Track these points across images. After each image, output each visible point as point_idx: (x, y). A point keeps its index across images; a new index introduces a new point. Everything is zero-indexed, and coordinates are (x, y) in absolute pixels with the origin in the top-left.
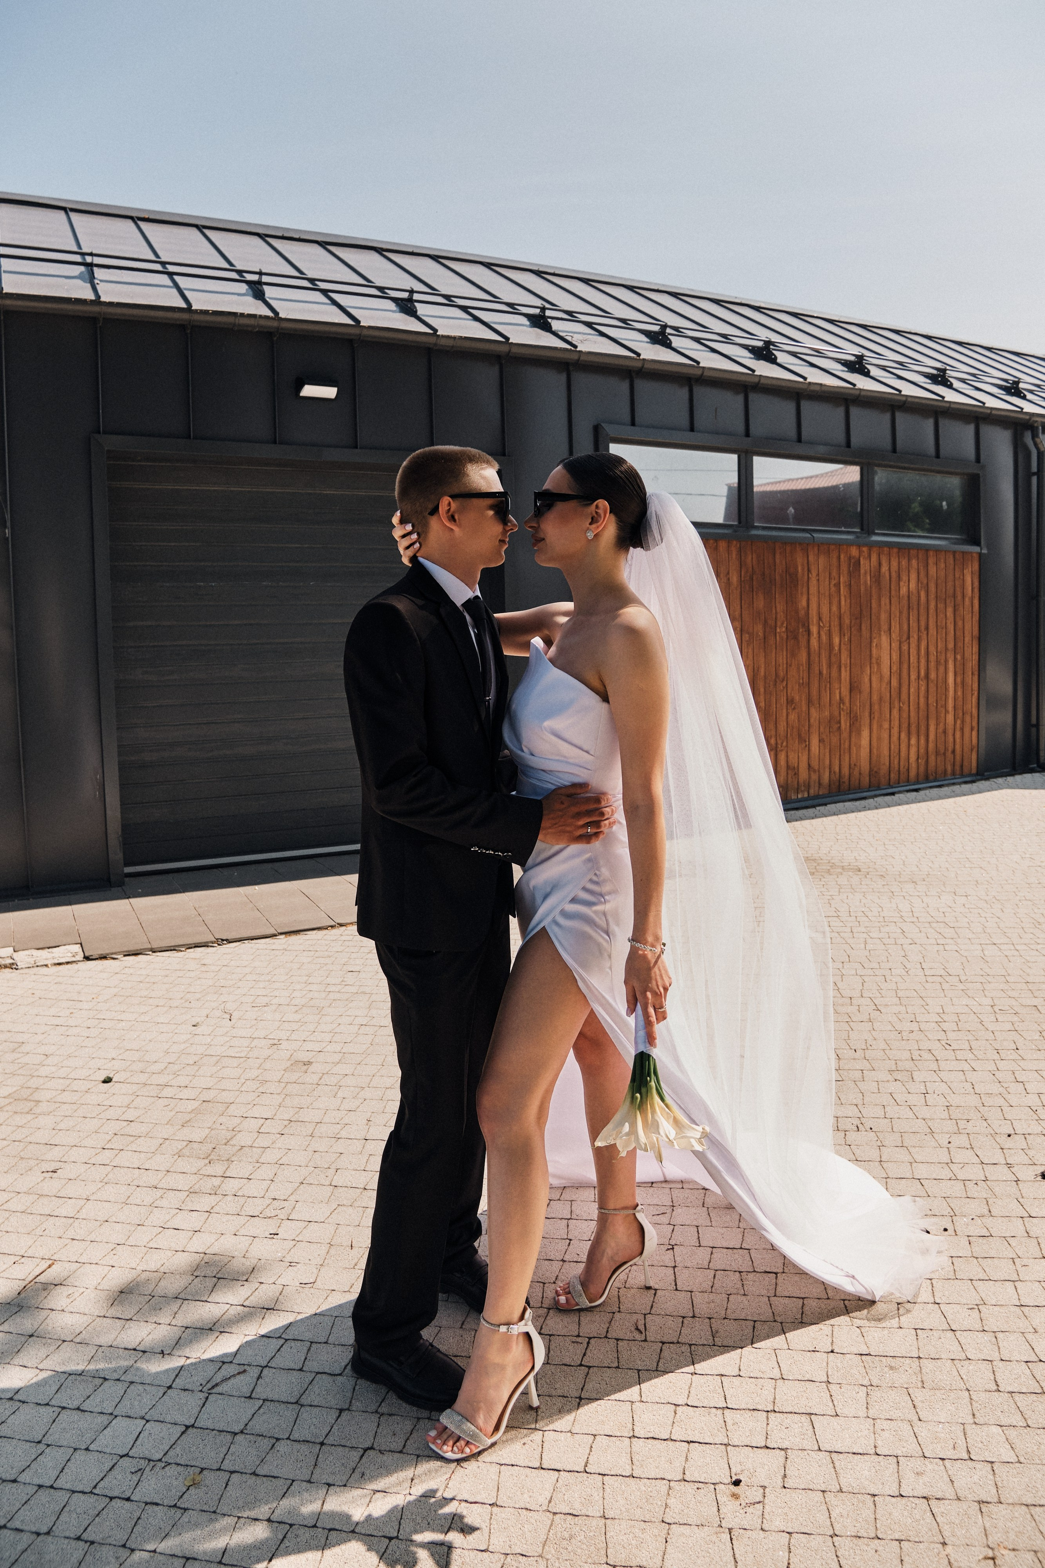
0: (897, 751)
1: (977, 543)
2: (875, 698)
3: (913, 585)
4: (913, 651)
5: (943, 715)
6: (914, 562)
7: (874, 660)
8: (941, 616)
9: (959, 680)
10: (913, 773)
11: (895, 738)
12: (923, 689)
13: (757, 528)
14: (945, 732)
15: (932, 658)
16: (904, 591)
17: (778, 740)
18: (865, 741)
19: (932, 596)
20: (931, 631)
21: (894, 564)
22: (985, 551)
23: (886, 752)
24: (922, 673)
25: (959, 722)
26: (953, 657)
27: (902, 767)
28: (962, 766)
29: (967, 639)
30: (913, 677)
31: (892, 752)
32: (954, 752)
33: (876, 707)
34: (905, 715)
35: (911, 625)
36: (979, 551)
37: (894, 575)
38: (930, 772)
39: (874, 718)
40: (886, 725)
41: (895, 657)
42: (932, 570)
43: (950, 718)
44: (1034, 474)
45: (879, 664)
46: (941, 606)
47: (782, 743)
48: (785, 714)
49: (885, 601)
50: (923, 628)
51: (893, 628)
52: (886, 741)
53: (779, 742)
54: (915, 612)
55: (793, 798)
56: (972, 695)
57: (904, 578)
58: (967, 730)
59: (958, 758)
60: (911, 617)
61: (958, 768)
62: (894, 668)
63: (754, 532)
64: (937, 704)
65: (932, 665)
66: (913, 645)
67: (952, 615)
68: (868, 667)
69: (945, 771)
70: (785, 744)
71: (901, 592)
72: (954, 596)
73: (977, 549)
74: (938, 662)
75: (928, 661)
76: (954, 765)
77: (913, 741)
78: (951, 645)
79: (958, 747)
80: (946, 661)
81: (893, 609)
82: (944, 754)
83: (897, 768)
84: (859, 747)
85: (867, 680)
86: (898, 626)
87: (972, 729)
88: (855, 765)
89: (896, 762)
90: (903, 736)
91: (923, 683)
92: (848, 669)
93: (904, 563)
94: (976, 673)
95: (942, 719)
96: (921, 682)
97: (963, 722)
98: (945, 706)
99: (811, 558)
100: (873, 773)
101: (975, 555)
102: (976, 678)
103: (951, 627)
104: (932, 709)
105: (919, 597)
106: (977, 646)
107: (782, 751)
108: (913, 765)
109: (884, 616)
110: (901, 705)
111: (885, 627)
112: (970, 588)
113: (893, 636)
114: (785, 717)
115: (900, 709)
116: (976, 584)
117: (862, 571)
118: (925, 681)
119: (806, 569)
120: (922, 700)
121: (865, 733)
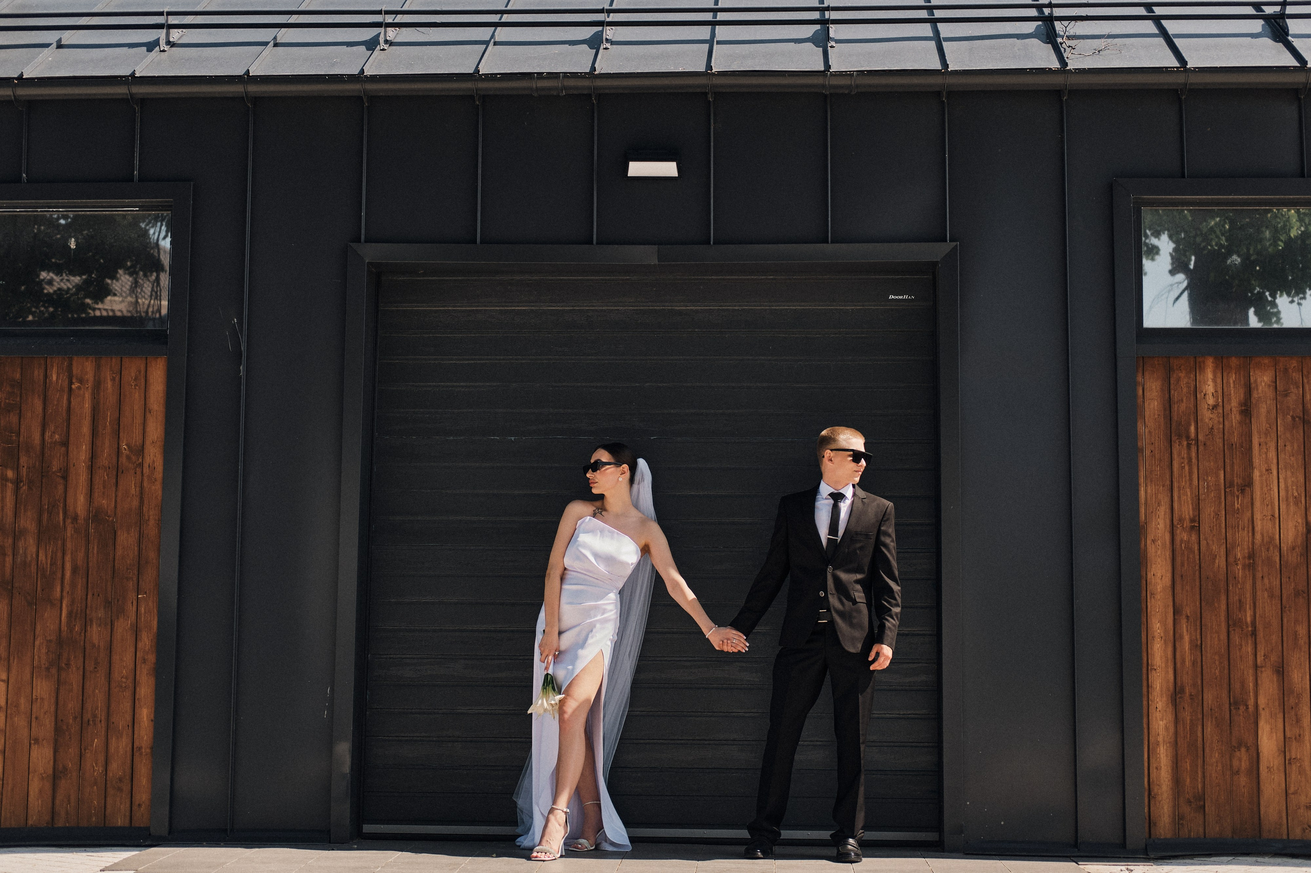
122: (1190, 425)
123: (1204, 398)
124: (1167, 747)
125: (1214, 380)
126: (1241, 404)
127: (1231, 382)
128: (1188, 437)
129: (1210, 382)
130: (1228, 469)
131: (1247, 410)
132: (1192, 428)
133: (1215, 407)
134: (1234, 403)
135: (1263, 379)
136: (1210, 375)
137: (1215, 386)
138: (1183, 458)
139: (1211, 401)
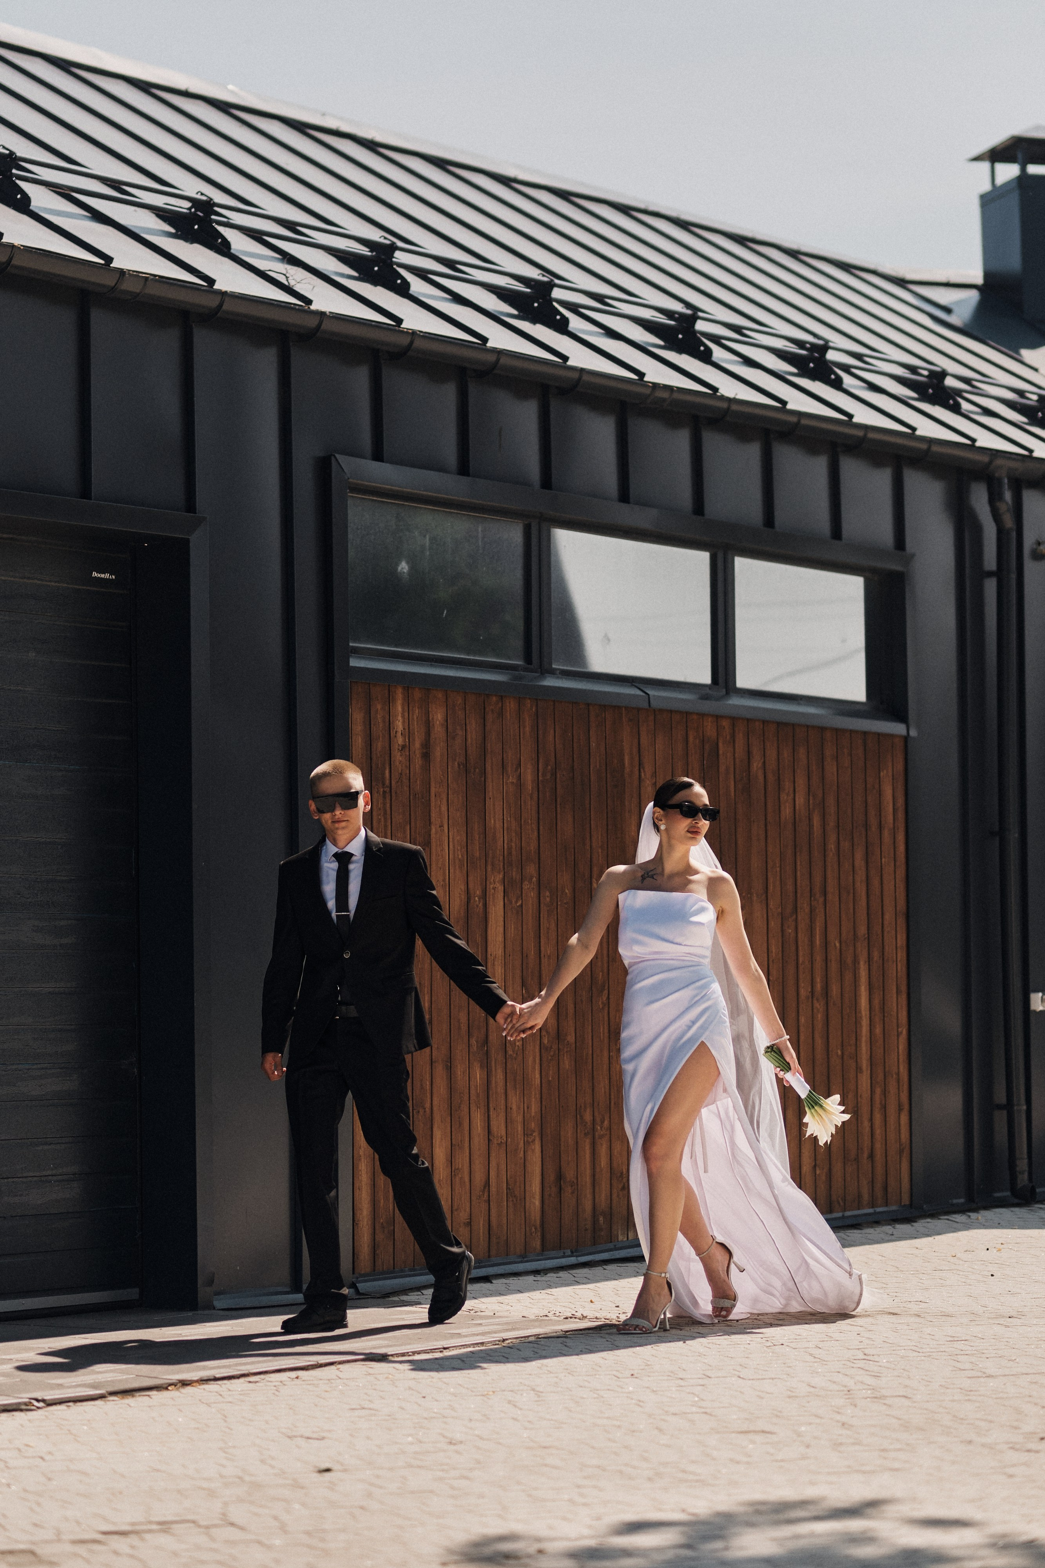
1: (900, 715)
3: (800, 800)
4: (803, 938)
6: (802, 752)
8: (847, 866)
9: (876, 1002)
13: (552, 672)
14: (856, 1112)
15: (834, 955)
16: (787, 812)
17: (596, 1114)
19: (831, 823)
20: (830, 897)
21: (772, 754)
22: (913, 733)
24: (819, 986)
25: (878, 1091)
26: (865, 954)
28: (885, 1188)
29: (888, 916)
30: (803, 993)
32: (871, 1156)
35: (798, 884)
36: (905, 733)
37: (771, 777)
38: (834, 1197)
42: (831, 770)
43: (864, 1080)
44: (990, 574)
46: (846, 845)
47: (602, 1122)
48: (606, 1060)
49: (758, 829)
50: (817, 889)
51: (771, 888)
53: (598, 1120)
54: (805, 855)
55: (620, 1238)
56: (899, 1035)
57: (787, 785)
58: (892, 1109)
59: (880, 1167)
60: (799, 867)
61: (879, 1191)
63: (550, 682)
64: (843, 1051)
65: (834, 966)
66: (803, 926)
67: (863, 863)
69: (860, 1196)
70: (606, 1123)
71: (783, 813)
72: (866, 826)
73: (899, 729)
74: (842, 962)
76: (872, 1182)
78: (862, 930)
79: (878, 1146)
80: (856, 961)
81: (770, 849)
82: (857, 1159)
86: (778, 883)
87: (900, 1111)
91: (819, 1006)
93: (786, 754)
94: (904, 988)
95: (852, 1085)
96: (816, 1005)
97: (885, 1093)
98: (856, 1057)
99: (644, 740)
101: (897, 740)
102: (904, 998)
103: (861, 890)
104: (835, 1061)
105: (811, 826)
106: (904, 931)
107: (601, 1137)
112: (891, 810)
114: (606, 1067)
116: (901, 801)
117: (722, 768)
119: (636, 763)
120: (819, 1042)
122: (385, 769)
123: (396, 736)
124: (367, 1162)
125: (403, 717)
126: (422, 745)
127: (415, 718)
128: (384, 784)
129: (400, 718)
130: (413, 824)
131: (426, 756)
132: (387, 772)
133: (404, 747)
134: (417, 745)
135: (438, 716)
136: (400, 709)
137: (404, 722)
138: (380, 809)
139: (400, 740)
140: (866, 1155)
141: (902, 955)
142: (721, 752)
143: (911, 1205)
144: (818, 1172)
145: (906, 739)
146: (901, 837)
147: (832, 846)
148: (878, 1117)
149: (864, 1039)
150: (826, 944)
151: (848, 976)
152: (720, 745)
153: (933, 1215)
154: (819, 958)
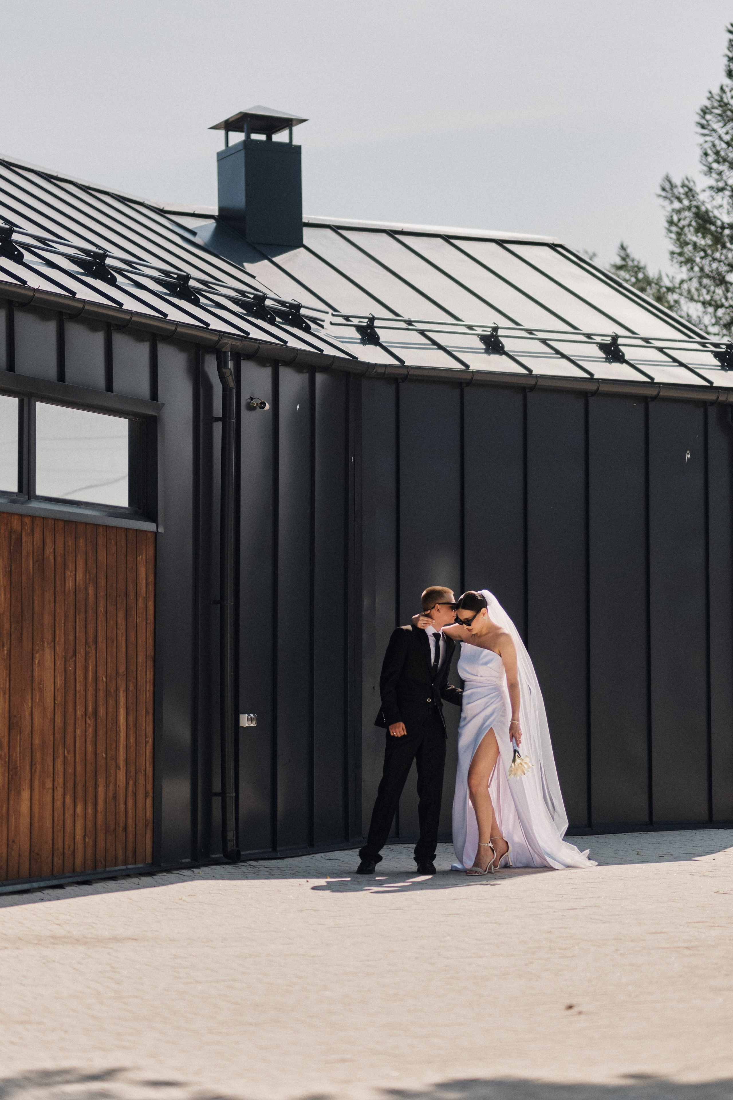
0: (61, 823)
1: (152, 517)
2: (37, 741)
3: (80, 576)
4: (80, 673)
5: (112, 771)
6: (81, 542)
7: (36, 685)
8: (112, 623)
9: (131, 719)
10: (79, 861)
11: (59, 804)
12: (91, 730)
14: (115, 798)
15: (101, 686)
16: (70, 584)
18: (25, 807)
19: (102, 594)
20: (99, 645)
21: (60, 543)
22: (161, 530)
23: (48, 824)
24: (90, 708)
25: (131, 783)
26: (124, 686)
27: (66, 846)
28: (135, 852)
29: (141, 659)
30: (79, 713)
31: (55, 825)
32: (125, 829)
33: (38, 755)
34: (70, 770)
35: (77, 635)
36: (155, 530)
37: (59, 559)
39: (35, 771)
40: (49, 784)
41: (59, 681)
42: (102, 555)
43: (121, 776)
44: (217, 419)
45: (41, 691)
46: (112, 609)
49: (49, 596)
50: (91, 640)
51: (57, 639)
52: (49, 807)
54: (83, 616)
56: (146, 743)
57: (71, 565)
58: (141, 795)
59: (131, 837)
60: (77, 624)
61: (130, 854)
62: (59, 698)
64: (106, 754)
65: (101, 694)
66: (80, 664)
67: (124, 623)
68: (30, 693)
69: (116, 858)
71: (67, 585)
72: (127, 595)
73: (150, 526)
74: (107, 692)
75: (96, 690)
76: (126, 848)
77: (79, 810)
78: (122, 669)
79: (130, 821)
80: (117, 691)
81: (58, 610)
82: (115, 830)
83: (61, 849)
84: (18, 814)
85: (27, 714)
86: (63, 635)
87: (146, 797)
88: (13, 842)
89: (60, 840)
90: (68, 800)
91: (90, 723)
92: (7, 696)
93: (70, 543)
94: (151, 711)
95: (112, 779)
96: (88, 721)
97: (135, 784)
98: (116, 758)
100: (34, 855)
101: (149, 535)
102: (150, 717)
103: (122, 640)
104: (101, 762)
105: (87, 594)
106: (152, 670)
108: (80, 846)
109: (47, 620)
110: (66, 754)
111: (48, 636)
112: (144, 585)
113: (58, 650)
115: (65, 758)
116: (151, 578)
117: (24, 553)
118: (93, 720)
120: (90, 748)
121: (26, 794)
140: (121, 829)
141: (150, 687)
142: (23, 541)
143: (153, 864)
144: (87, 840)
145: (156, 534)
146: (151, 604)
147: (101, 609)
148: (130, 801)
149: (121, 746)
150: (96, 678)
151: (112, 702)
152: (23, 535)
153: (168, 871)
154: (91, 689)
